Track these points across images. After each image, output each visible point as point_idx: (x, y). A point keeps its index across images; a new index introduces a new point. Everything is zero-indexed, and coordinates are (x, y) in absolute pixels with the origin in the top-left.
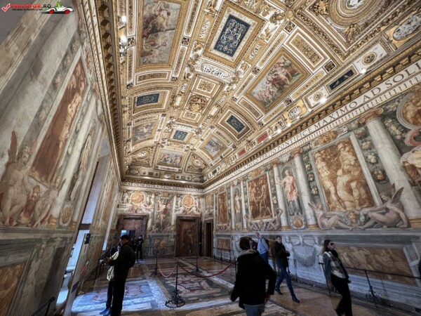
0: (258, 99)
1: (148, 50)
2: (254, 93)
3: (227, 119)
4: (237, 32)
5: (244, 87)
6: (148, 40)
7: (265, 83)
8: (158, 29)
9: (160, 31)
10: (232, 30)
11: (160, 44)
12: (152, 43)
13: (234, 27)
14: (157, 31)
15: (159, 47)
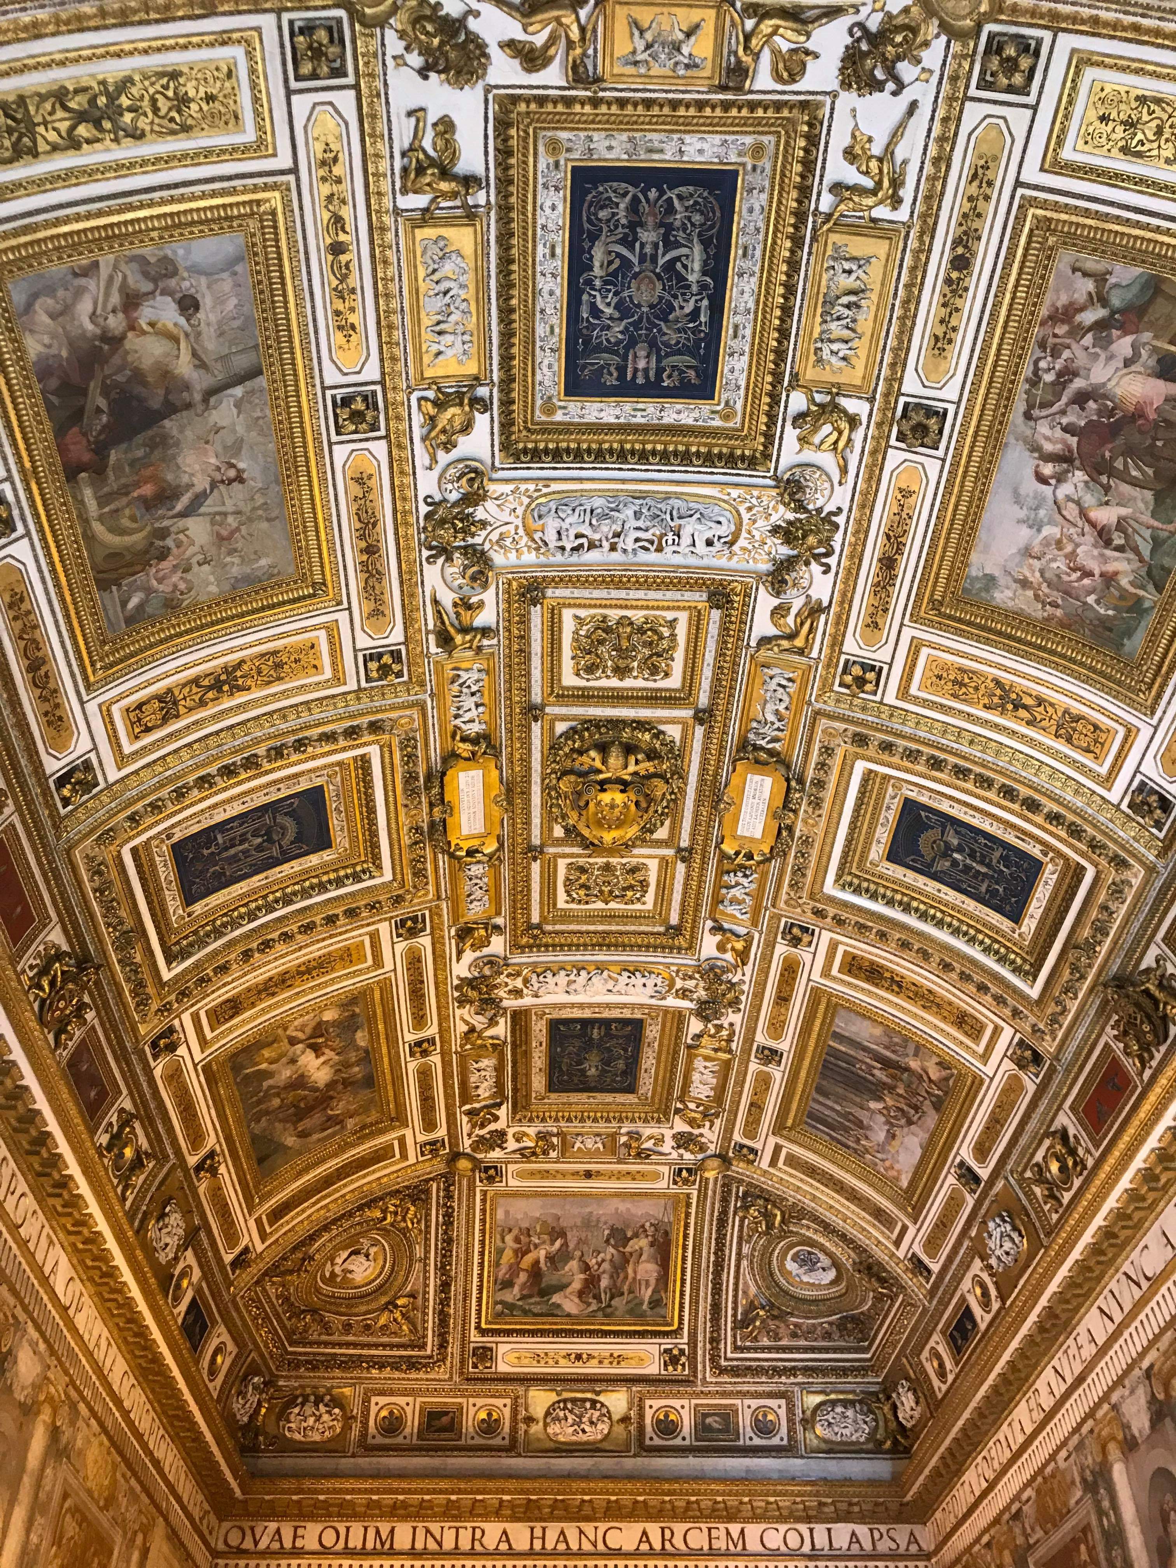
0: (1037, 612)
1: (137, 539)
2: (990, 581)
3: (883, 835)
4: (669, 245)
5: (888, 563)
6: (113, 482)
7: (1031, 486)
8: (155, 403)
9: (171, 409)
10: (628, 242)
11: (201, 483)
12: (147, 490)
13: (633, 226)
14: (154, 417)
15: (200, 499)
